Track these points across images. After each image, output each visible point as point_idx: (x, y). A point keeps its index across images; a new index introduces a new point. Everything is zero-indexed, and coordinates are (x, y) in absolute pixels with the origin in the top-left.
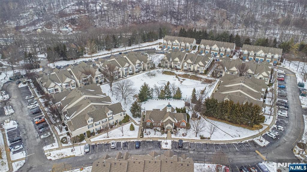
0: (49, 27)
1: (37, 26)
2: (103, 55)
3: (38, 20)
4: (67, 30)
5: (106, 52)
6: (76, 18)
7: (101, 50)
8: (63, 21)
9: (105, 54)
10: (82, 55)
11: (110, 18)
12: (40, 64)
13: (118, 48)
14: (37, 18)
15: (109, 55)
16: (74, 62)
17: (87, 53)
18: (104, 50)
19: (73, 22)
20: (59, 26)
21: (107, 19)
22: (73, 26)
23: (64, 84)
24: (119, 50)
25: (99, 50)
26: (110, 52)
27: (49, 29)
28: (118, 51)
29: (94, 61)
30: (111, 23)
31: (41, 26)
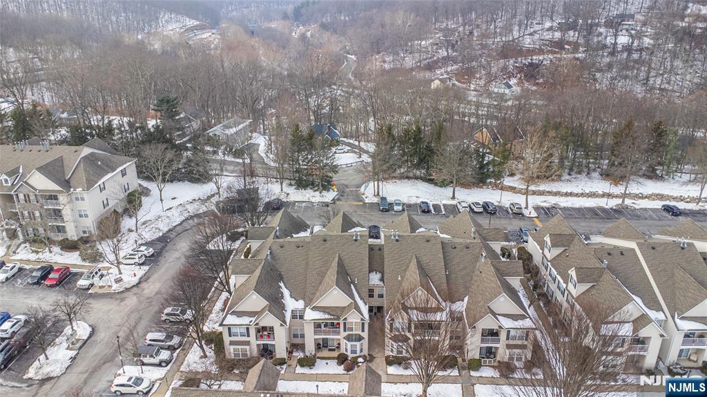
0: (466, 79)
1: (439, 72)
2: (582, 195)
3: (446, 60)
4: (507, 91)
5: (602, 186)
6: (545, 63)
7: (579, 173)
8: (505, 69)
9: (592, 195)
10: (498, 176)
11: (653, 73)
12: (335, 178)
13: (661, 178)
14: (446, 54)
15: (612, 203)
16: (453, 198)
17: (522, 173)
18: (595, 175)
19: (531, 72)
20: (491, 78)
21: (642, 75)
22: (526, 84)
23: (310, 315)
24: (666, 192)
25: (571, 170)
26: (619, 190)
27: (464, 83)
28: (661, 197)
29: (534, 214)
30: (653, 88)
31: (448, 74)
